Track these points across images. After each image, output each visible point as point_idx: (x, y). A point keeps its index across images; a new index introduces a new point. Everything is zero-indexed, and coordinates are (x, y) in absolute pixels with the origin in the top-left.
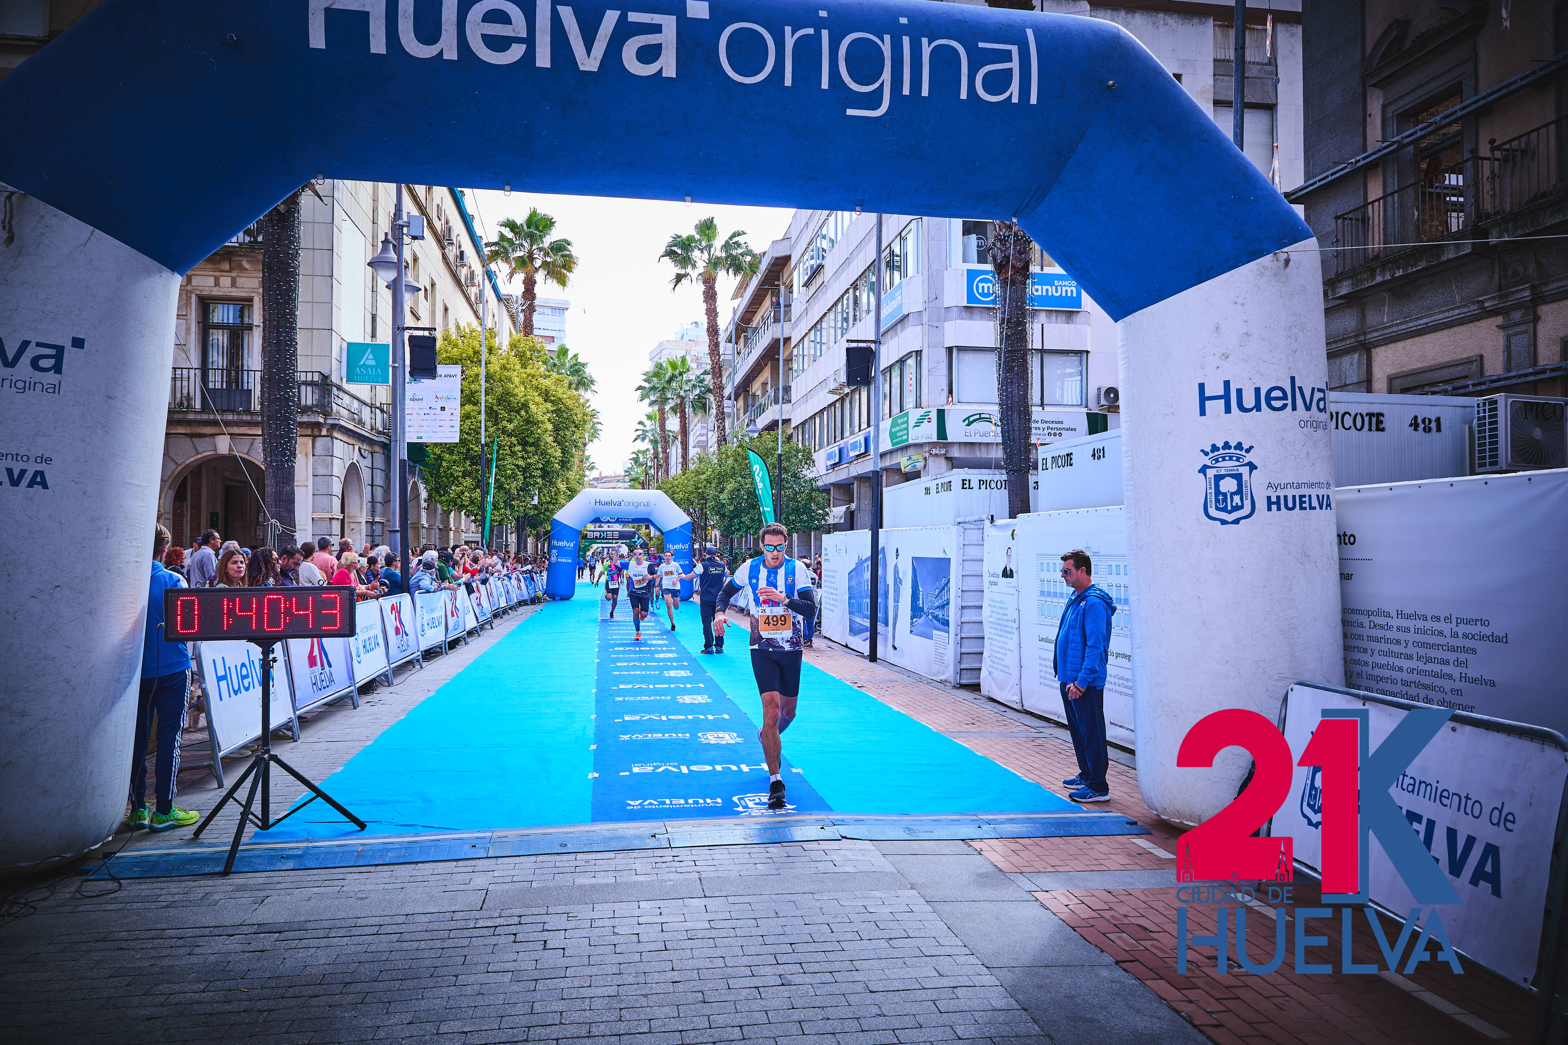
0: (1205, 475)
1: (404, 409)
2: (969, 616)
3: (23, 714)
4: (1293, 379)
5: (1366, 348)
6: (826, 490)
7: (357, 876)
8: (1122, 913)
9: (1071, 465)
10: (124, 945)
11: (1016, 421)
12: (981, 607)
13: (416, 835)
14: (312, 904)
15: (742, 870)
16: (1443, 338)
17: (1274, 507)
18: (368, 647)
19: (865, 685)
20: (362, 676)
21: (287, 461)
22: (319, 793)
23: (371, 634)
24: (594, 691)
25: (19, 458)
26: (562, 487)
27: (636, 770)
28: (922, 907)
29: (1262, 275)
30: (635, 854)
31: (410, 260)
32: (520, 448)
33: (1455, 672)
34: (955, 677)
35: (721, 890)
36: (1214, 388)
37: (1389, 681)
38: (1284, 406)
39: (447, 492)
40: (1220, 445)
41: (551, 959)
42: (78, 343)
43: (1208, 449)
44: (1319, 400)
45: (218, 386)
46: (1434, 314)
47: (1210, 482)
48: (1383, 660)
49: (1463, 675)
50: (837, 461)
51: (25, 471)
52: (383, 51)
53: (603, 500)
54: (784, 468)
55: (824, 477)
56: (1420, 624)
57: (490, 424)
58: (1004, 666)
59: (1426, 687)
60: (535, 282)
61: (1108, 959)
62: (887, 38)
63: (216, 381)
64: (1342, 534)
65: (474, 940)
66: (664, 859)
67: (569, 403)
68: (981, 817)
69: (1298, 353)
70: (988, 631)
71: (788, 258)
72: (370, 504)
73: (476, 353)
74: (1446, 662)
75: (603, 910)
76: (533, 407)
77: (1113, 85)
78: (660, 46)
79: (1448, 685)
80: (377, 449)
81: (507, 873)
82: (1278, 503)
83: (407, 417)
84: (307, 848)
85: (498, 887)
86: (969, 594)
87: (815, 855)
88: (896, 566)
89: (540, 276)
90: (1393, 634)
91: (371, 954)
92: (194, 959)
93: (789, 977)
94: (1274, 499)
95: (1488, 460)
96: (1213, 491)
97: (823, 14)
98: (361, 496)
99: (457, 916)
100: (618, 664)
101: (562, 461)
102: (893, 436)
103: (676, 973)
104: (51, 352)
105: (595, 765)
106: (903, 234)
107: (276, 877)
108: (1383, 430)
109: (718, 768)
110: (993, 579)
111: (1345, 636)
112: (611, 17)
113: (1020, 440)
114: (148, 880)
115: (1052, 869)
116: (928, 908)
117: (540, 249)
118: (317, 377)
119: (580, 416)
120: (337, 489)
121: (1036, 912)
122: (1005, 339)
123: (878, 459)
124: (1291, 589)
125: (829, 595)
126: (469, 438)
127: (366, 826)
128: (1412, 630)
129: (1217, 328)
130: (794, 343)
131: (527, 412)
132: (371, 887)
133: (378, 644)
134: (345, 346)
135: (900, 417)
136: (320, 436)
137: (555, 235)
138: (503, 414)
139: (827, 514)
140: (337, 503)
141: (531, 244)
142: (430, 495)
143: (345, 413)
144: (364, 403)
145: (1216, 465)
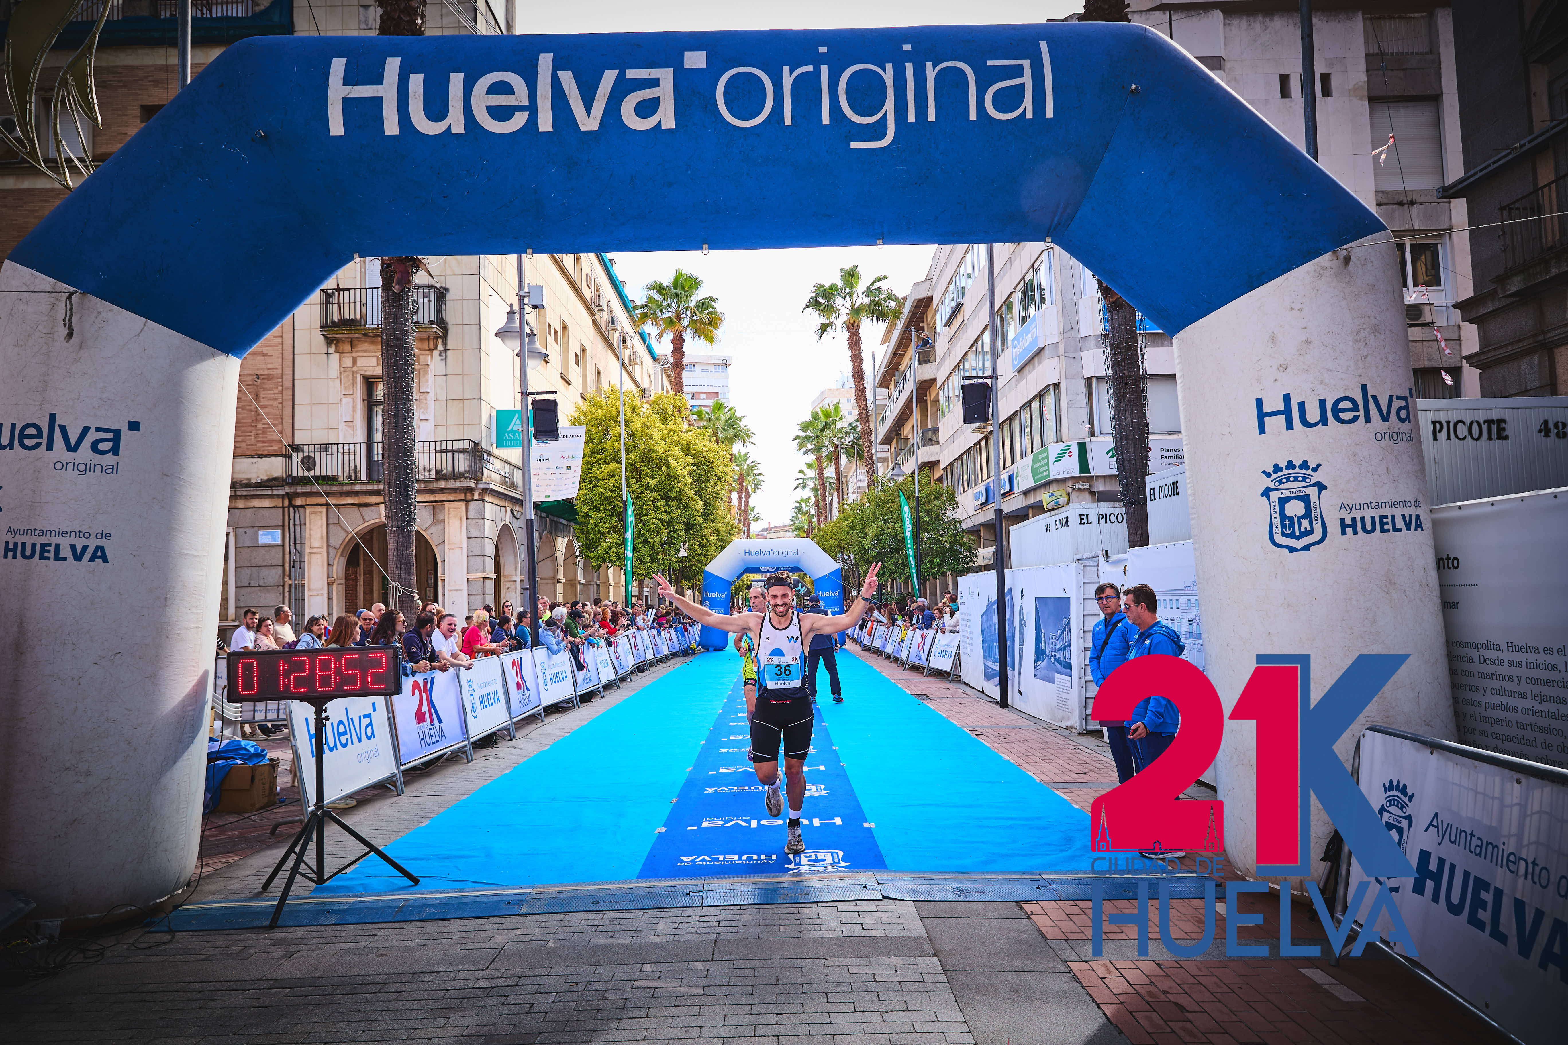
0: (1269, 499)
1: (529, 470)
3: (88, 774)
4: (1364, 388)
5: (1547, 349)
6: (974, 531)
7: (388, 932)
8: (1162, 988)
9: (1177, 494)
10: (148, 997)
13: (462, 890)
14: (334, 959)
15: (762, 933)
17: (1349, 531)
18: (486, 703)
20: (477, 730)
21: (407, 526)
22: (372, 848)
23: (490, 689)
24: (703, 742)
25: (81, 536)
26: (713, 539)
27: (705, 824)
28: (937, 976)
29: (1320, 276)
30: (663, 914)
31: (559, 329)
32: (663, 502)
34: (1081, 722)
35: (731, 954)
36: (1273, 403)
37: (1504, 723)
38: (1356, 418)
39: (597, 547)
40: (1283, 464)
41: (530, 1024)
42: (134, 426)
43: (1270, 470)
44: (1400, 409)
47: (1274, 506)
48: (1496, 700)
50: (984, 500)
51: (88, 546)
52: (396, 132)
53: (752, 550)
54: (926, 511)
55: (973, 518)
56: (1532, 657)
57: (633, 481)
59: (1543, 730)
60: (684, 341)
62: (889, 67)
64: (1444, 557)
65: (465, 1001)
66: (689, 919)
67: (711, 456)
68: (1044, 877)
69: (1369, 359)
71: (930, 299)
73: (619, 412)
74: (1561, 701)
75: (605, 971)
76: (672, 462)
77: (1136, 89)
78: (657, 99)
79: (1566, 727)
81: (530, 931)
82: (1353, 525)
83: (532, 476)
84: (355, 902)
85: (514, 947)
87: (845, 918)
88: (1021, 608)
89: (688, 336)
90: (1504, 670)
92: (202, 1013)
94: (1348, 522)
96: (1278, 515)
97: (823, 50)
98: (516, 556)
99: (461, 975)
101: (705, 514)
102: (1034, 472)
104: (110, 435)
105: (668, 819)
106: (1036, 266)
107: (314, 931)
108: (1506, 438)
111: (1453, 672)
112: (609, 77)
113: (1136, 469)
114: (201, 933)
116: (944, 978)
117: (686, 309)
118: (467, 445)
119: (721, 468)
120: (490, 550)
121: (1063, 985)
122: (1116, 364)
123: (1022, 497)
124: (1374, 622)
125: (966, 640)
126: (614, 495)
127: (419, 881)
128: (1524, 664)
129: (1273, 338)
130: (939, 383)
131: (668, 467)
132: (396, 944)
133: (498, 699)
134: (494, 414)
135: (1040, 453)
136: (472, 500)
137: (700, 294)
138: (645, 470)
139: (976, 556)
140: (490, 564)
141: (678, 304)
142: (582, 552)
143: (496, 477)
145: (1281, 487)
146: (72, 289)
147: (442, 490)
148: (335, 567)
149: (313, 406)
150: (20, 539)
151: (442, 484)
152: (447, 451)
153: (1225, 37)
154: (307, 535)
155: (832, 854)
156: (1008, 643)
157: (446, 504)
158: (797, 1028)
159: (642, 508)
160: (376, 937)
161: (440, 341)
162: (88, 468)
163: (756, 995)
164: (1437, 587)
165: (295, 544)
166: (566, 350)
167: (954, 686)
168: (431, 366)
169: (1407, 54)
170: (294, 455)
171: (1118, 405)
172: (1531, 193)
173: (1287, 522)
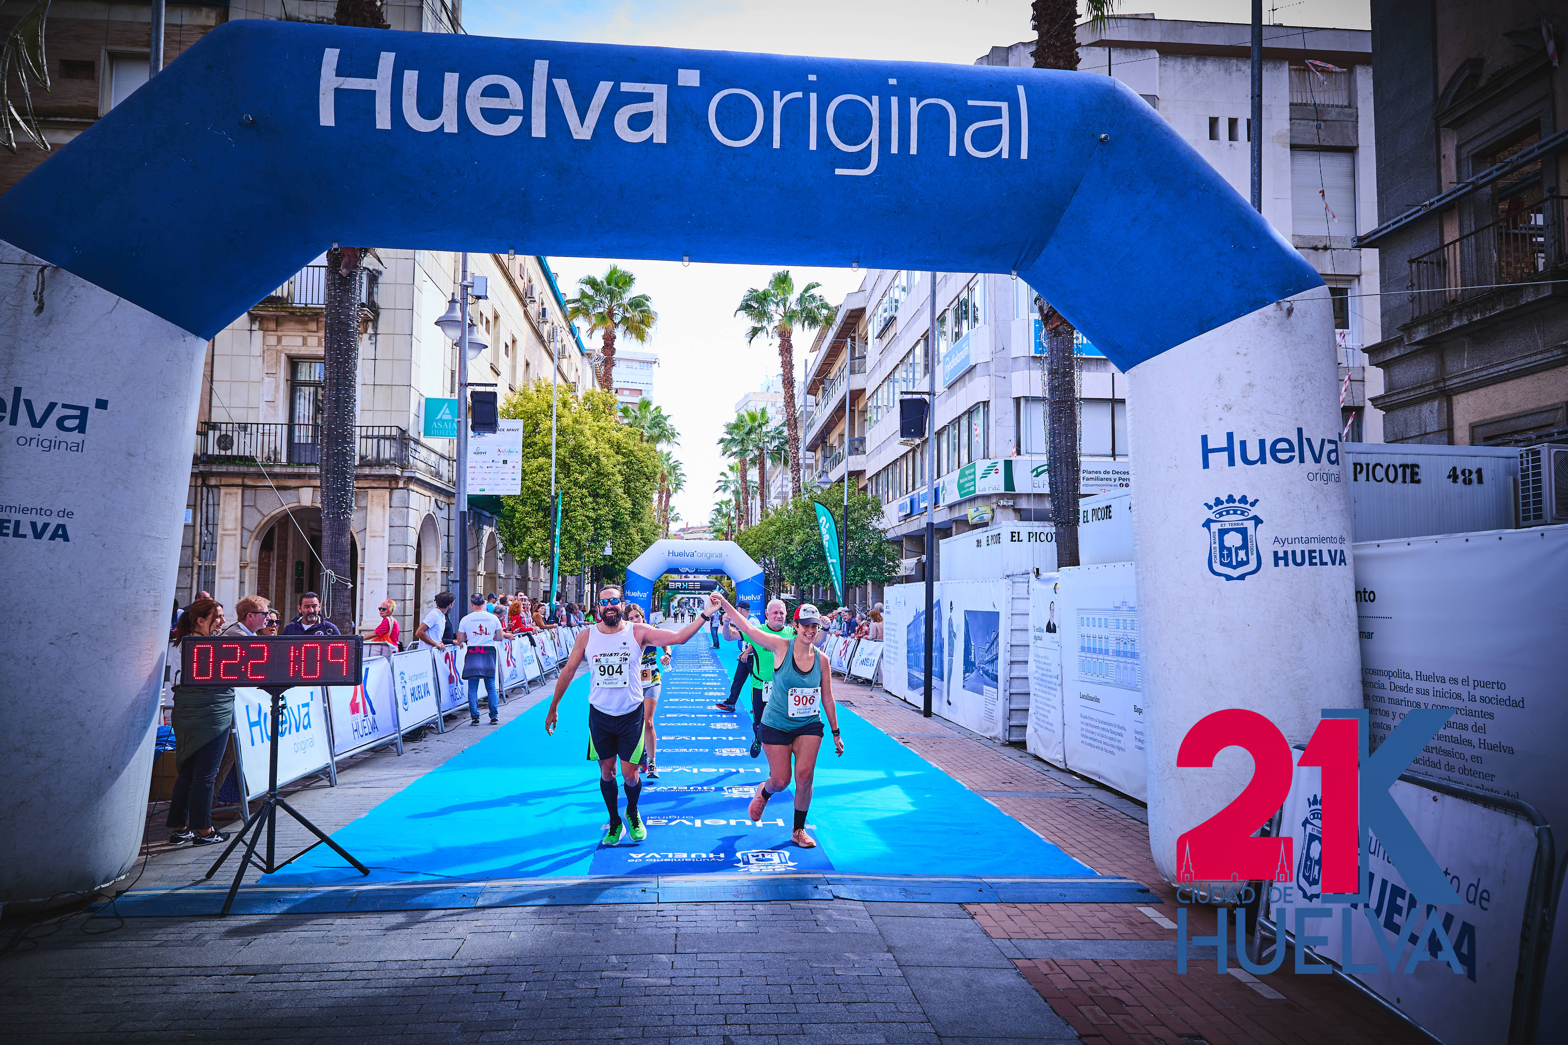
0: (1209, 530)
1: (465, 462)
2: (1017, 671)
3: (38, 756)
4: (1300, 431)
5: (1447, 395)
6: (897, 542)
7: (345, 921)
8: (1102, 984)
9: (1110, 517)
10: (106, 982)
11: (1064, 473)
12: (1026, 662)
13: (414, 882)
14: (294, 948)
15: (720, 928)
16: (1526, 384)
17: (1281, 562)
18: (417, 695)
19: (910, 740)
20: (409, 722)
21: (343, 513)
22: (324, 838)
23: (421, 682)
25: (43, 513)
26: (637, 538)
28: (893, 971)
29: (1265, 324)
31: (491, 319)
32: (591, 499)
33: (1474, 737)
34: (1004, 733)
35: (694, 947)
36: (1218, 440)
38: (1291, 459)
39: (521, 543)
40: (1224, 498)
41: (504, 1011)
42: (102, 404)
43: (1212, 503)
44: (1330, 452)
45: (303, 441)
46: (1516, 359)
47: (1214, 537)
49: (1482, 741)
50: (908, 512)
51: (49, 524)
52: (388, 126)
53: (676, 551)
54: (853, 520)
55: (896, 529)
56: (1439, 686)
57: (561, 476)
58: (1048, 723)
59: (1447, 753)
60: (615, 337)
61: (1071, 1032)
62: (875, 99)
63: (303, 435)
64: (1362, 590)
65: (436, 988)
67: (641, 455)
68: (985, 880)
69: (1305, 404)
70: (1033, 687)
71: (863, 310)
72: (446, 554)
73: (550, 406)
74: (1464, 727)
75: (571, 963)
76: (603, 460)
77: (1106, 138)
78: (650, 113)
79: (1468, 752)
80: (453, 501)
81: (491, 923)
82: (1285, 558)
83: (469, 470)
84: (307, 892)
85: (476, 937)
86: (1018, 648)
87: (799, 915)
88: (950, 620)
89: (619, 332)
90: (1413, 697)
91: (333, 1000)
92: (167, 998)
93: (733, 1038)
94: (1281, 554)
95: (1532, 514)
96: (1217, 545)
97: (812, 78)
98: (437, 547)
99: (427, 964)
100: (668, 716)
101: (633, 513)
102: (961, 487)
103: (621, 1030)
104: (77, 413)
106: (971, 285)
108: (1419, 482)
109: (733, 822)
110: (1037, 634)
111: (1366, 697)
112: (604, 88)
113: (1068, 491)
114: (150, 920)
115: (1043, 936)
116: (899, 972)
117: (619, 306)
118: (394, 432)
119: (650, 468)
120: (413, 540)
121: (1011, 980)
122: (1053, 389)
123: (947, 510)
124: (1301, 648)
125: (890, 649)
126: (541, 489)
127: (369, 872)
128: (1431, 693)
129: (1220, 380)
130: (868, 394)
131: (598, 464)
132: (356, 933)
133: (428, 692)
134: (423, 401)
135: (967, 468)
136: (397, 488)
137: (634, 292)
138: (575, 466)
139: (898, 566)
140: (412, 554)
141: (611, 301)
142: (505, 545)
143: (422, 466)
144: (442, 456)
145: (1220, 519)
146: (45, 262)
147: (366, 477)
148: (248, 551)
149: (234, 384)
151: (367, 471)
152: (372, 437)
153: (1160, 77)
154: (220, 516)
155: (779, 853)
156: (934, 654)
157: (370, 491)
158: (766, 1017)
159: (569, 504)
160: (334, 927)
161: (370, 324)
163: (722, 987)
164: (1356, 619)
165: (207, 524)
166: (497, 340)
167: (876, 694)
168: (360, 350)
169: (1328, 106)
170: (211, 433)
171: (1054, 428)
172: (1437, 249)
173: (1225, 552)
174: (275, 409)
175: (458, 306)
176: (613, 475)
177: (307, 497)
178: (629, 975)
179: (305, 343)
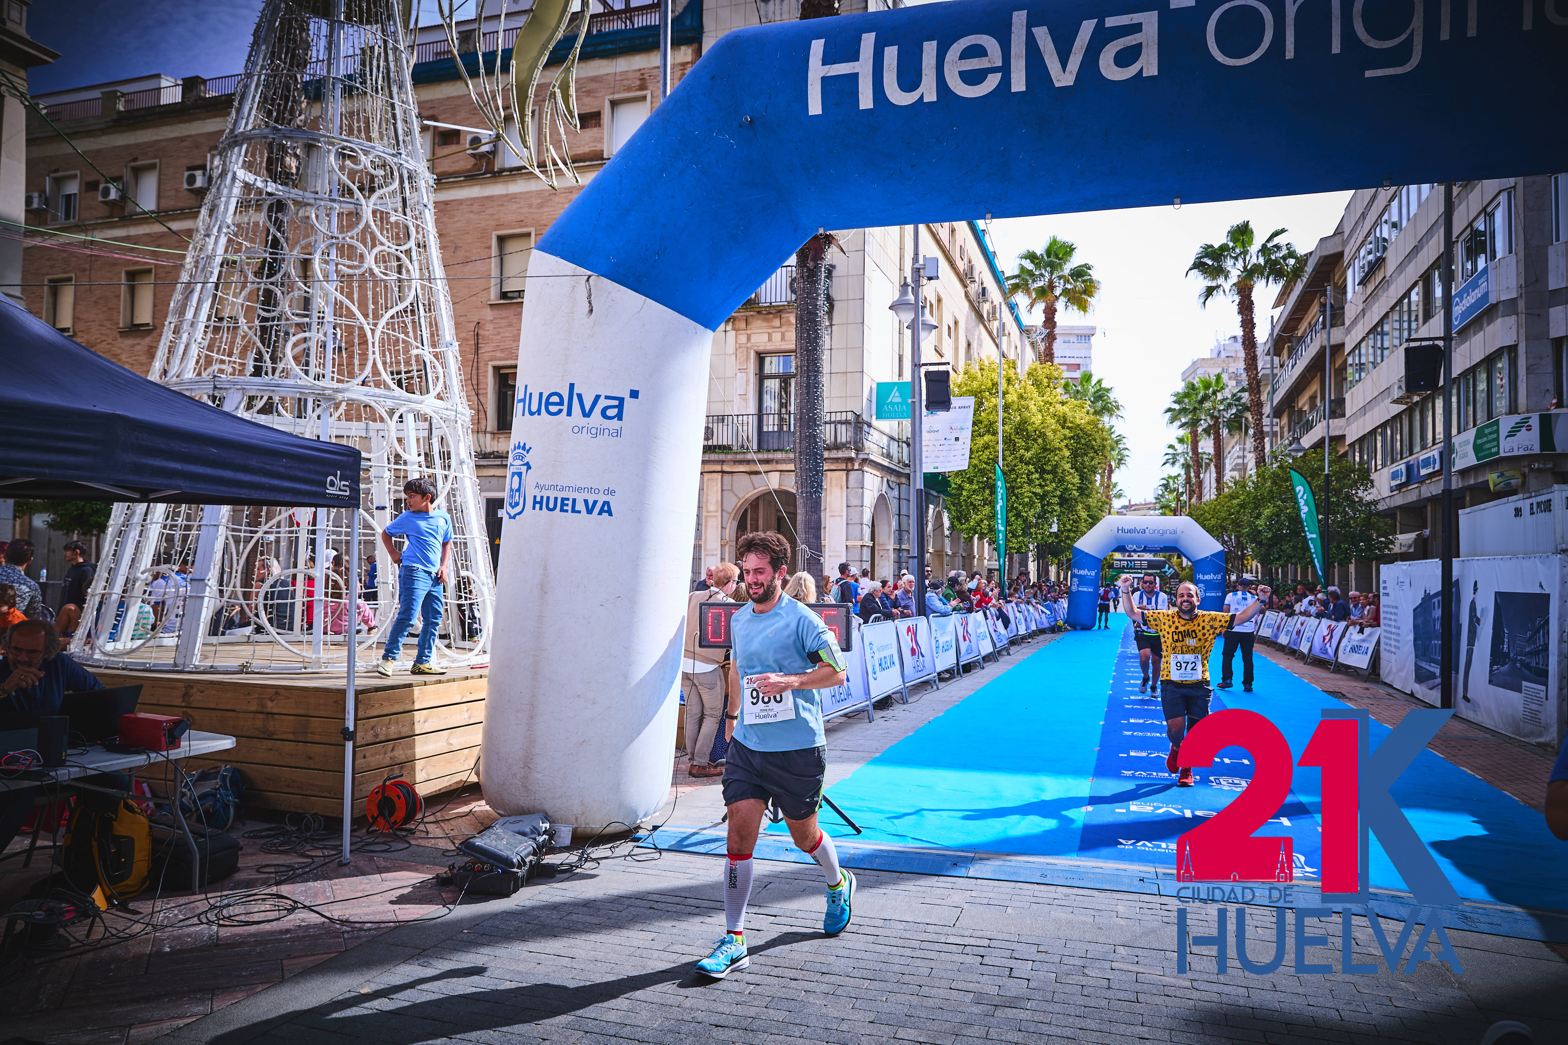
1: (921, 441)
3: (594, 702)
6: (1390, 514)
18: (884, 666)
20: (878, 691)
21: (815, 492)
23: (887, 653)
24: (1102, 723)
25: (593, 491)
26: (1084, 514)
31: (934, 302)
32: (1037, 476)
39: (967, 520)
41: (1015, 988)
42: (634, 394)
45: (771, 429)
50: (1404, 480)
51: (597, 501)
53: (1126, 528)
54: (1334, 491)
55: (1387, 500)
57: (1007, 453)
60: (1056, 311)
63: (770, 424)
65: (942, 954)
66: (1150, 906)
67: (1089, 428)
71: (1341, 255)
72: (897, 532)
73: (995, 384)
75: (1076, 947)
76: (1050, 434)
78: (1140, 45)
80: (904, 480)
83: (924, 449)
85: (973, 908)
88: (1474, 602)
89: (1060, 305)
98: (890, 525)
99: (931, 929)
101: (1080, 488)
102: (1478, 449)
104: (616, 403)
106: (1489, 210)
112: (1088, 27)
117: (1061, 277)
118: (850, 416)
119: (1098, 441)
120: (868, 519)
123: (1458, 477)
125: (1390, 635)
126: (989, 468)
127: (862, 831)
130: (1347, 350)
131: (1044, 440)
133: (893, 663)
134: (874, 386)
135: (1487, 426)
136: (853, 470)
137: (1075, 262)
138: (1020, 443)
139: (1392, 542)
140: (867, 531)
141: (1052, 273)
142: (952, 524)
143: (874, 447)
144: (892, 438)
146: (589, 273)
147: (826, 460)
148: (727, 531)
150: (545, 494)
152: (830, 423)
154: (705, 500)
157: (829, 473)
159: (1016, 480)
161: (828, 317)
162: (599, 432)
166: (940, 322)
167: (1375, 688)
174: (746, 400)
175: (910, 288)
176: (1060, 449)
177: (774, 481)
178: (1142, 970)
179: (770, 340)
